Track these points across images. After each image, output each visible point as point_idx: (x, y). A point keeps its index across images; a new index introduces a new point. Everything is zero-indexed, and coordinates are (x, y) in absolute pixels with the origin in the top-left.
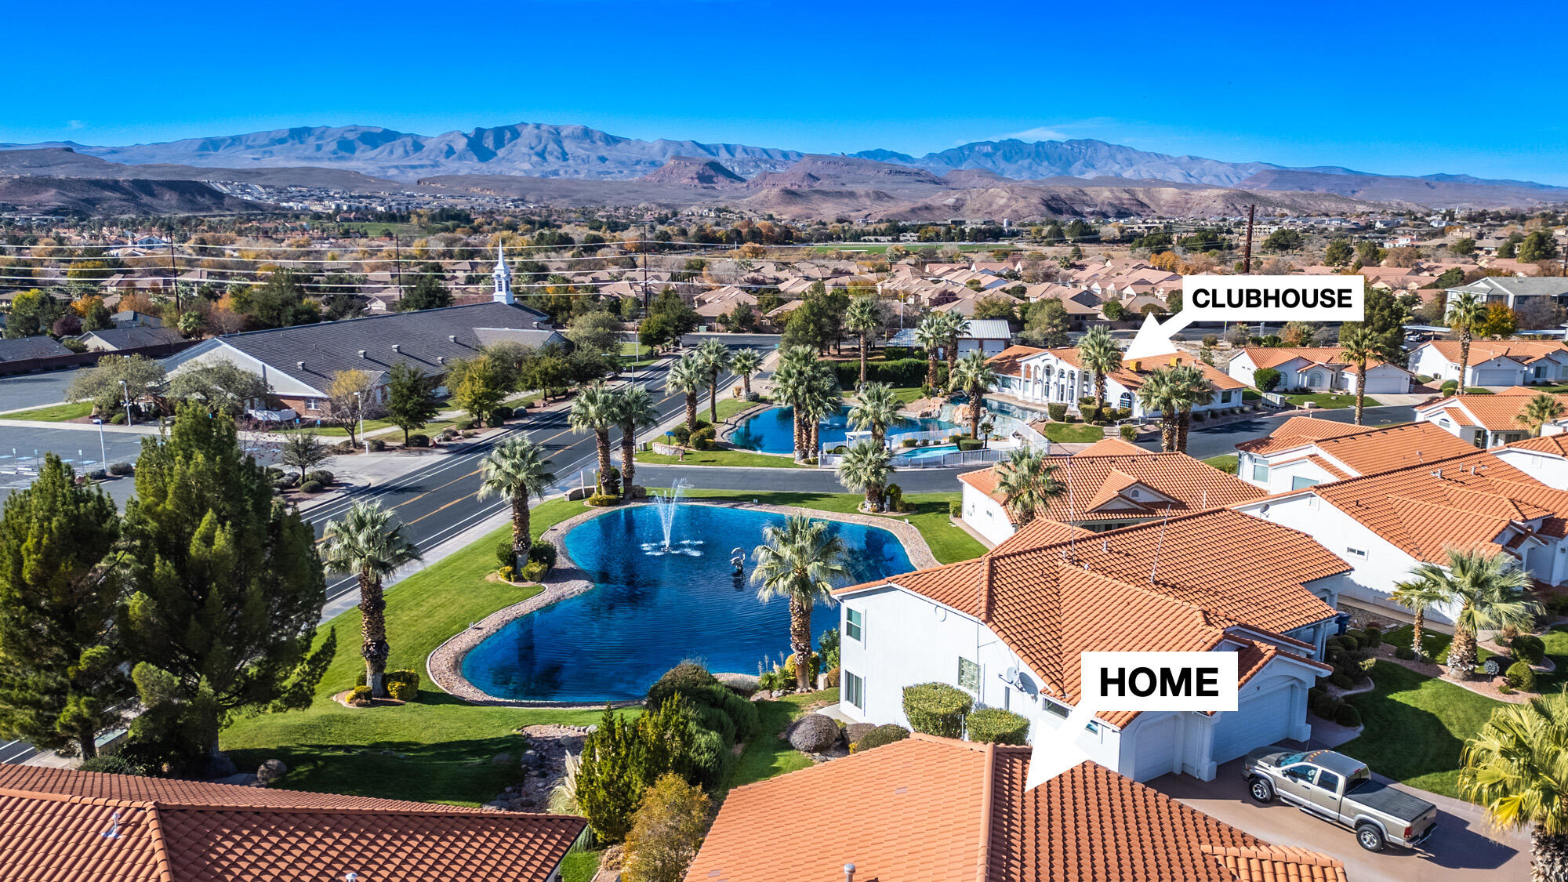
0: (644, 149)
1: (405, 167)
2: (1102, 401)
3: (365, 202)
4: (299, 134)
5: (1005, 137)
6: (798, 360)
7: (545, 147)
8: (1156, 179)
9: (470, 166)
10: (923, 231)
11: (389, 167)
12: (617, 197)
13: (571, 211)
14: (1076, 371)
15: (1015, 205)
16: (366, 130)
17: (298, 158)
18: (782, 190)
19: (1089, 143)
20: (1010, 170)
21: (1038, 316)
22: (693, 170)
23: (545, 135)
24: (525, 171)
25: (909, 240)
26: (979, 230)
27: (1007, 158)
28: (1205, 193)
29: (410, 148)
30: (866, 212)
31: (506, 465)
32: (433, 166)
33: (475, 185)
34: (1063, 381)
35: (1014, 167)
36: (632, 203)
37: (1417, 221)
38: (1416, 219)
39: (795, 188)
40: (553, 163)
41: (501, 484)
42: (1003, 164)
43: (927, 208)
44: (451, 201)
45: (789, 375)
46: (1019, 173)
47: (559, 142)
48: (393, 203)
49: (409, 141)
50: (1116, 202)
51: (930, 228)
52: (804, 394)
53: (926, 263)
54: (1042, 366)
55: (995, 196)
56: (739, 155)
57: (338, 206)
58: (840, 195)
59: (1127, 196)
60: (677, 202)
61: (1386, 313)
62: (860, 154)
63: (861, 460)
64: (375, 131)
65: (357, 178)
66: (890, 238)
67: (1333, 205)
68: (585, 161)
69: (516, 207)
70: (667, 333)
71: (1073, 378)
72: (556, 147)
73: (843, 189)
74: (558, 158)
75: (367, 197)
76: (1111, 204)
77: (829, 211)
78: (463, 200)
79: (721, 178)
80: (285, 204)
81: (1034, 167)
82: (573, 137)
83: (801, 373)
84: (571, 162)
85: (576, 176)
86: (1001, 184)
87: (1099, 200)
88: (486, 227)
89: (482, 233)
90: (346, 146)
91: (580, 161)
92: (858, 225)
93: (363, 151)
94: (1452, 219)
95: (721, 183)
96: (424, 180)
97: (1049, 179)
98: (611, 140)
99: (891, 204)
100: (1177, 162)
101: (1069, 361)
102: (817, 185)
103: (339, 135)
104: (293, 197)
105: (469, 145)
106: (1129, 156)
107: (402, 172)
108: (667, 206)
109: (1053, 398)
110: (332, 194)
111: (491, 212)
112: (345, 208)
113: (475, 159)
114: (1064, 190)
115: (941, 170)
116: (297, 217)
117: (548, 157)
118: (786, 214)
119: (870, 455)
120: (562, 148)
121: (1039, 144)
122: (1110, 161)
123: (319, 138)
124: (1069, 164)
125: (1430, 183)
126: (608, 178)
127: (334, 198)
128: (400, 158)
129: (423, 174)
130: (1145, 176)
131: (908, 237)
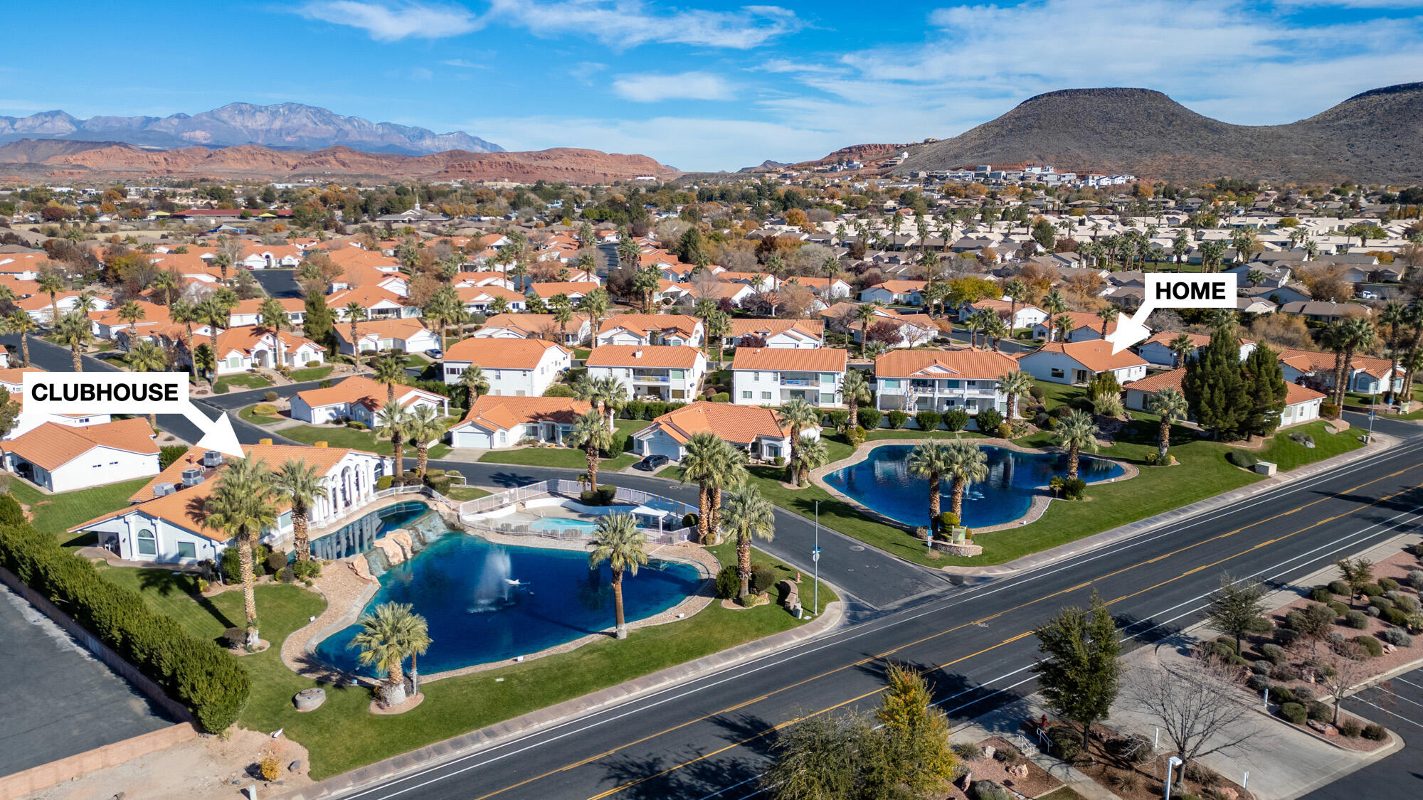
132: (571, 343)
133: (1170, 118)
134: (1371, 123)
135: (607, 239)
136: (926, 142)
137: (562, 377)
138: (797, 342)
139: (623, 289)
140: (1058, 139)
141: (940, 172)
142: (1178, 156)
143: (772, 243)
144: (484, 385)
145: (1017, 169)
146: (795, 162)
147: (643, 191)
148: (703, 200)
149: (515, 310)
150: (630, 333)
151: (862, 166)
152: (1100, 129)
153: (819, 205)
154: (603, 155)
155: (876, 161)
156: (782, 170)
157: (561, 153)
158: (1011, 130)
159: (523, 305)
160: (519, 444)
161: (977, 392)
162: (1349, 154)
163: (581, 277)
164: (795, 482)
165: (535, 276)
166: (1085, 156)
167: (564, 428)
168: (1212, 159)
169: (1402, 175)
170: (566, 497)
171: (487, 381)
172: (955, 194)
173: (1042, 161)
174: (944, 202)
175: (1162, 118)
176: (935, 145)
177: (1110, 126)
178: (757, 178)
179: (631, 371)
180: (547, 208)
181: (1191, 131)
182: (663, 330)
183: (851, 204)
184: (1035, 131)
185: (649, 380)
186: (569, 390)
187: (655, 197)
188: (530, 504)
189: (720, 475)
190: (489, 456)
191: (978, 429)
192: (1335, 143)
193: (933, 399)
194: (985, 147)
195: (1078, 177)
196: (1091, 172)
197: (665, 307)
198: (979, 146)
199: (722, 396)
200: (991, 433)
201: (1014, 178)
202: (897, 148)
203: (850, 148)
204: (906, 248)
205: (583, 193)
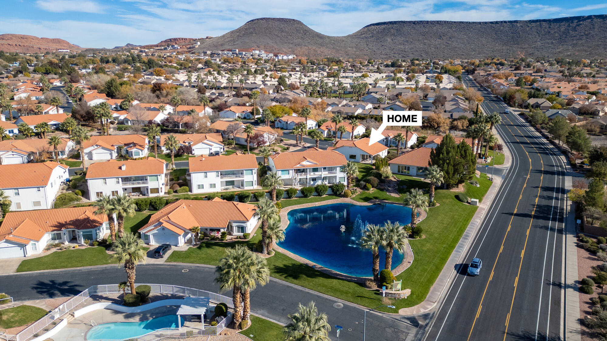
132: (60, 157)
133: (305, 32)
134: (373, 36)
135: (54, 84)
136: (207, 38)
137: (66, 187)
138: (210, 147)
139: (85, 117)
140: (264, 39)
141: (216, 52)
142: (310, 48)
143: (159, 87)
144: (7, 203)
145: (249, 51)
146: (142, 45)
147: (67, 57)
148: (103, 62)
149: (11, 135)
150: (104, 148)
151: (179, 48)
152: (279, 35)
153: (166, 66)
154: (37, 38)
155: (185, 45)
156: (139, 48)
157: (11, 36)
158: (244, 34)
159: (16, 131)
160: (48, 249)
161: (327, 173)
162: (367, 48)
163: (52, 111)
164: (266, 252)
165: (20, 110)
166: (276, 46)
167: (83, 232)
168: (322, 50)
169: (385, 56)
170: (107, 299)
171: (9, 199)
172: (228, 62)
173: (259, 48)
174: (224, 65)
175: (302, 32)
176: (211, 39)
177: (283, 34)
178: (127, 52)
179: (120, 179)
180: (10, 66)
181: (313, 37)
182: (125, 145)
183: (181, 65)
184: (254, 35)
185: (133, 184)
186: (74, 196)
187: (75, 60)
188: (78, 314)
189: (253, 281)
190: (25, 264)
191: (332, 193)
192: (362, 44)
193: (307, 179)
194: (234, 41)
195: (274, 55)
196: (279, 53)
197: (112, 126)
198: (231, 41)
199: (184, 189)
200: (340, 196)
201: (248, 55)
202: (194, 40)
203: (170, 39)
204: (222, 88)
205: (31, 58)
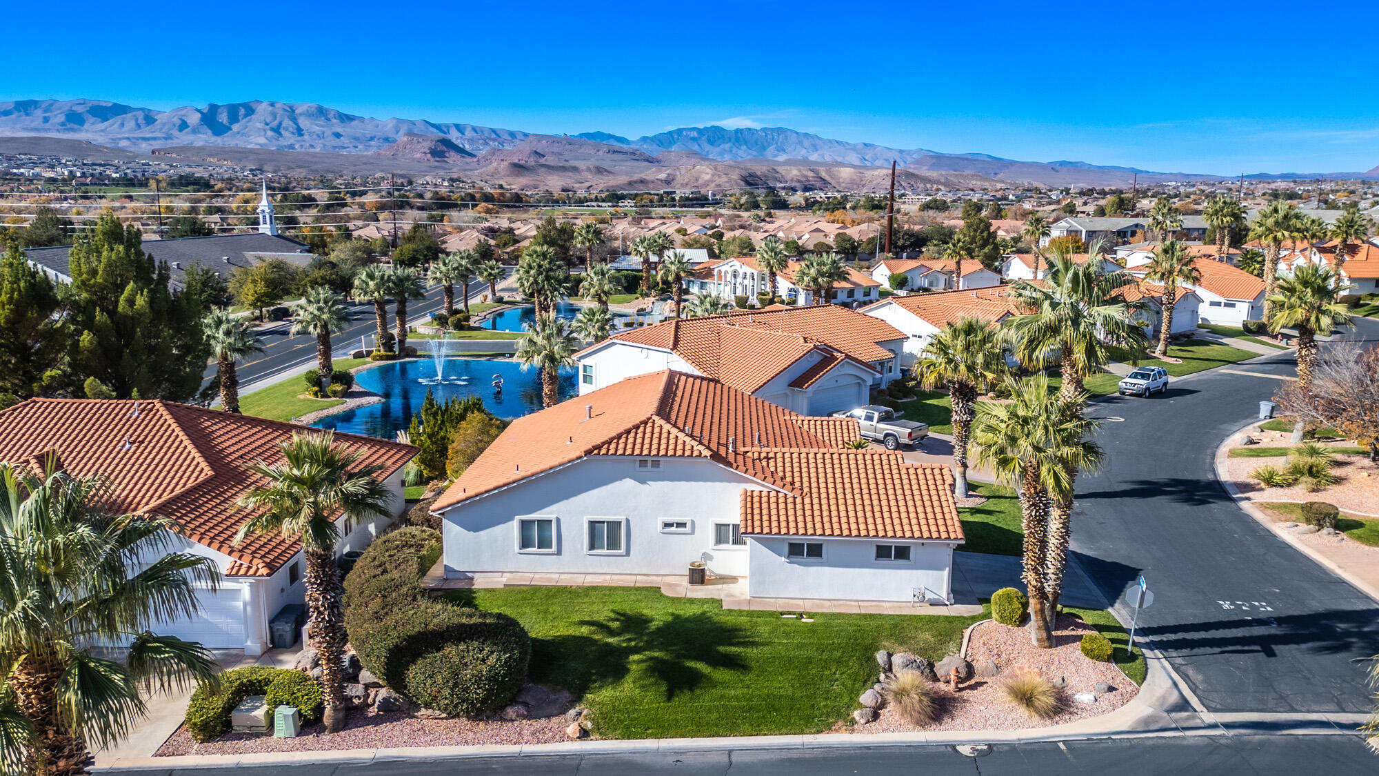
0: (377, 126)
1: (137, 139)
2: (774, 293)
3: (99, 169)
4: (24, 107)
5: (709, 125)
6: (537, 256)
7: (280, 123)
8: (837, 162)
9: (205, 139)
10: (639, 198)
11: (120, 139)
12: (354, 168)
13: (309, 179)
14: (755, 273)
15: (719, 181)
16: (97, 103)
17: (25, 129)
18: (511, 164)
19: (780, 130)
20: (713, 152)
21: (731, 247)
22: (426, 145)
23: (280, 113)
24: (260, 145)
25: (628, 205)
26: (687, 199)
27: (711, 142)
28: (876, 173)
29: (141, 121)
30: (588, 184)
31: (313, 309)
32: (166, 139)
33: (211, 156)
34: (746, 282)
35: (717, 149)
36: (368, 173)
37: (1042, 196)
38: (1040, 193)
39: (522, 162)
40: (288, 138)
41: (308, 323)
42: (707, 147)
43: (642, 181)
44: (188, 170)
45: (531, 267)
46: (724, 155)
47: (294, 119)
48: (128, 171)
49: (141, 115)
50: (804, 179)
51: (645, 196)
52: (543, 281)
53: (641, 219)
54: (730, 270)
55: (702, 172)
56: (469, 133)
57: (71, 172)
58: (564, 169)
59: (811, 174)
60: (411, 172)
61: (985, 234)
62: (581, 135)
63: (590, 320)
64: (104, 105)
65: (90, 147)
66: (610, 204)
67: (979, 183)
68: (321, 136)
69: (254, 175)
70: (418, 260)
71: (753, 279)
72: (291, 123)
73: (566, 164)
74: (293, 133)
75: (100, 165)
76: (799, 181)
77: (555, 183)
78: (201, 169)
79: (452, 153)
80: (15, 171)
81: (734, 150)
82: (308, 115)
83: (540, 266)
84: (306, 137)
85: (311, 150)
86: (707, 163)
87: (788, 178)
88: (227, 193)
89: (223, 197)
90: (74, 119)
91: (315, 137)
92: (581, 193)
93: (93, 124)
94: (1068, 193)
95: (453, 157)
96: (159, 150)
97: (746, 158)
98: (345, 118)
99: (611, 177)
100: (854, 148)
101: (750, 265)
102: (542, 161)
103: (67, 108)
104: (23, 164)
105: (202, 120)
106: (814, 142)
107: (134, 144)
108: (402, 176)
109: (739, 293)
110: (64, 161)
111: (230, 179)
112: (78, 174)
113: (209, 132)
114: (760, 169)
115: (654, 151)
116: (31, 181)
117: (283, 132)
118: (515, 184)
119: (597, 316)
120: (297, 124)
121: (738, 131)
122: (799, 147)
123: (46, 111)
124: (764, 148)
125: (1055, 167)
126: (344, 152)
127: (66, 166)
128: (132, 130)
129: (157, 145)
130: (828, 159)
131: (626, 203)
